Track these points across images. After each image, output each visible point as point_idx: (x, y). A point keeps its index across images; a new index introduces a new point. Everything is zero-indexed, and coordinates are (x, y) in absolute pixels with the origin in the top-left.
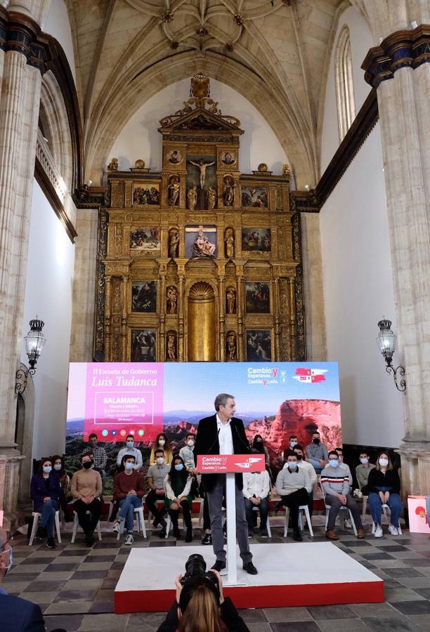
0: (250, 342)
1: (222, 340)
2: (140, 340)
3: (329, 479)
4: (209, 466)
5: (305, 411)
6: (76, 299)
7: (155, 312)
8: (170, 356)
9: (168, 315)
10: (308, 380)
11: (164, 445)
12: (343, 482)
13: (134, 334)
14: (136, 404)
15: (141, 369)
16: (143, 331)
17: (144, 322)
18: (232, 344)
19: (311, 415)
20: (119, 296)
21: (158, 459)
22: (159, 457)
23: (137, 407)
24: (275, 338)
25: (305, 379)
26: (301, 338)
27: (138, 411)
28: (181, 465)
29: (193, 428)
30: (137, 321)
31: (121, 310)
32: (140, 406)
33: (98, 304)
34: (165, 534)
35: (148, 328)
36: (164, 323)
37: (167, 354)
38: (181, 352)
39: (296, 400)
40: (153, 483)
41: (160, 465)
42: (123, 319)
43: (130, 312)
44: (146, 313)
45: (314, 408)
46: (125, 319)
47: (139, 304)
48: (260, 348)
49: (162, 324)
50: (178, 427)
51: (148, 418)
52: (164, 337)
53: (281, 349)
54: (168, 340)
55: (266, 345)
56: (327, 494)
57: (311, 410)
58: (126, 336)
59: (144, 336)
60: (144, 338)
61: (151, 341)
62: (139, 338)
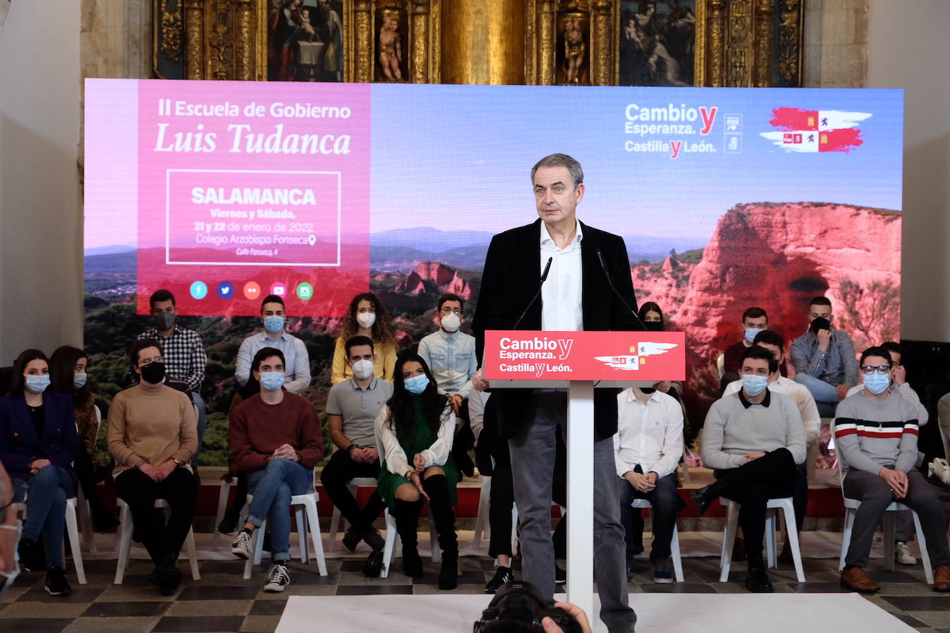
0: (631, 30)
1: (545, 24)
2: (296, 18)
3: (860, 428)
4: (518, 362)
5: (791, 237)
8: (387, 72)
10: (809, 144)
11: (374, 327)
12: (898, 435)
14: (289, 207)
15: (303, 103)
18: (575, 36)
19: (809, 250)
21: (357, 365)
22: (357, 358)
23: (290, 215)
24: (709, 21)
25: (798, 140)
26: (788, 20)
27: (296, 227)
28: (424, 376)
29: (457, 281)
32: (302, 213)
34: (381, 566)
37: (378, 64)
38: (419, 60)
39: (766, 204)
40: (343, 431)
41: (362, 380)
45: (818, 230)
48: (660, 49)
50: (414, 278)
51: (325, 248)
52: (369, 12)
53: (724, 56)
54: (379, 22)
55: (680, 43)
56: (852, 469)
57: (810, 237)
58: (252, 6)
59: (307, 8)
60: (307, 12)
61: (330, 24)
62: (292, 12)
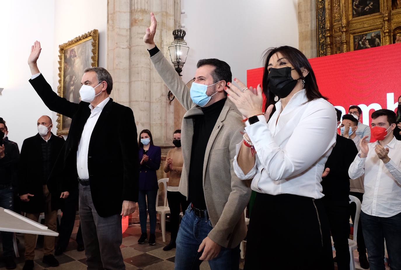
2: (364, 44)
6: (301, 20)
7: (379, 11)
9: (393, 12)
13: (357, 40)
16: (366, 35)
17: (366, 25)
20: (339, 5)
30: (359, 26)
31: (341, 19)
33: (318, 19)
35: (371, 30)
36: (389, 20)
42: (343, 27)
43: (350, 18)
44: (369, 16)
46: (345, 27)
47: (360, 9)
49: (386, 22)
52: (390, 36)
54: (395, 39)
58: (348, 43)
59: (367, 40)
60: (367, 41)
61: (376, 43)
62: (362, 42)
